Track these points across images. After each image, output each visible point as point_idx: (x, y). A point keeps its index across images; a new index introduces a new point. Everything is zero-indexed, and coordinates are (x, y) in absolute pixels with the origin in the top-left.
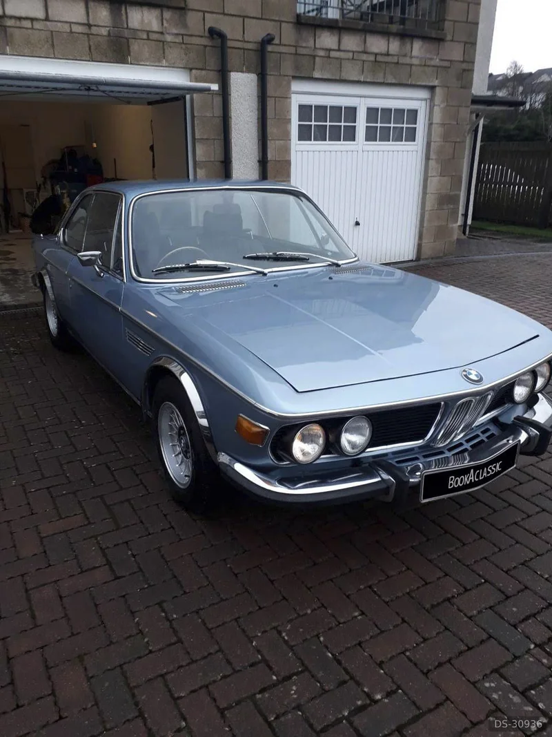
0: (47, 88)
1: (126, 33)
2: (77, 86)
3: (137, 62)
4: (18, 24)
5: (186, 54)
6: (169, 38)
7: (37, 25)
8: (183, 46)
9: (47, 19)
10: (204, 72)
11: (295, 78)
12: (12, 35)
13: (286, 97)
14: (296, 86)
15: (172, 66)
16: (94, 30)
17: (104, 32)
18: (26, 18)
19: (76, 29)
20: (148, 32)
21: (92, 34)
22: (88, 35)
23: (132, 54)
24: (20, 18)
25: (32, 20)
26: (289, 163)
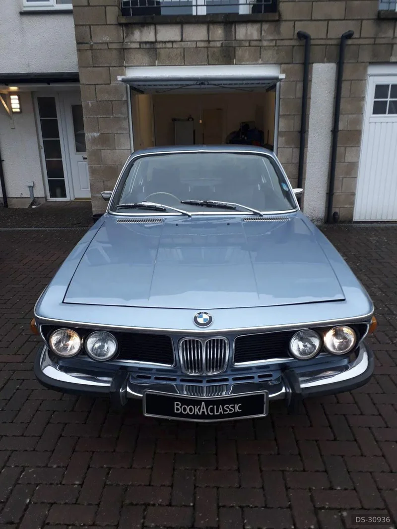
0: (183, 85)
1: (234, 44)
2: (195, 82)
3: (240, 62)
4: (164, 46)
5: (277, 53)
6: (265, 43)
7: (175, 45)
8: (276, 48)
9: (182, 41)
10: (290, 65)
11: (372, 63)
12: (159, 53)
13: (361, 80)
14: (372, 70)
15: (266, 63)
16: (212, 44)
17: (218, 44)
18: (169, 42)
19: (199, 44)
20: (250, 41)
21: (210, 47)
22: (207, 47)
23: (237, 57)
24: (165, 42)
25: (172, 42)
26: (359, 132)
